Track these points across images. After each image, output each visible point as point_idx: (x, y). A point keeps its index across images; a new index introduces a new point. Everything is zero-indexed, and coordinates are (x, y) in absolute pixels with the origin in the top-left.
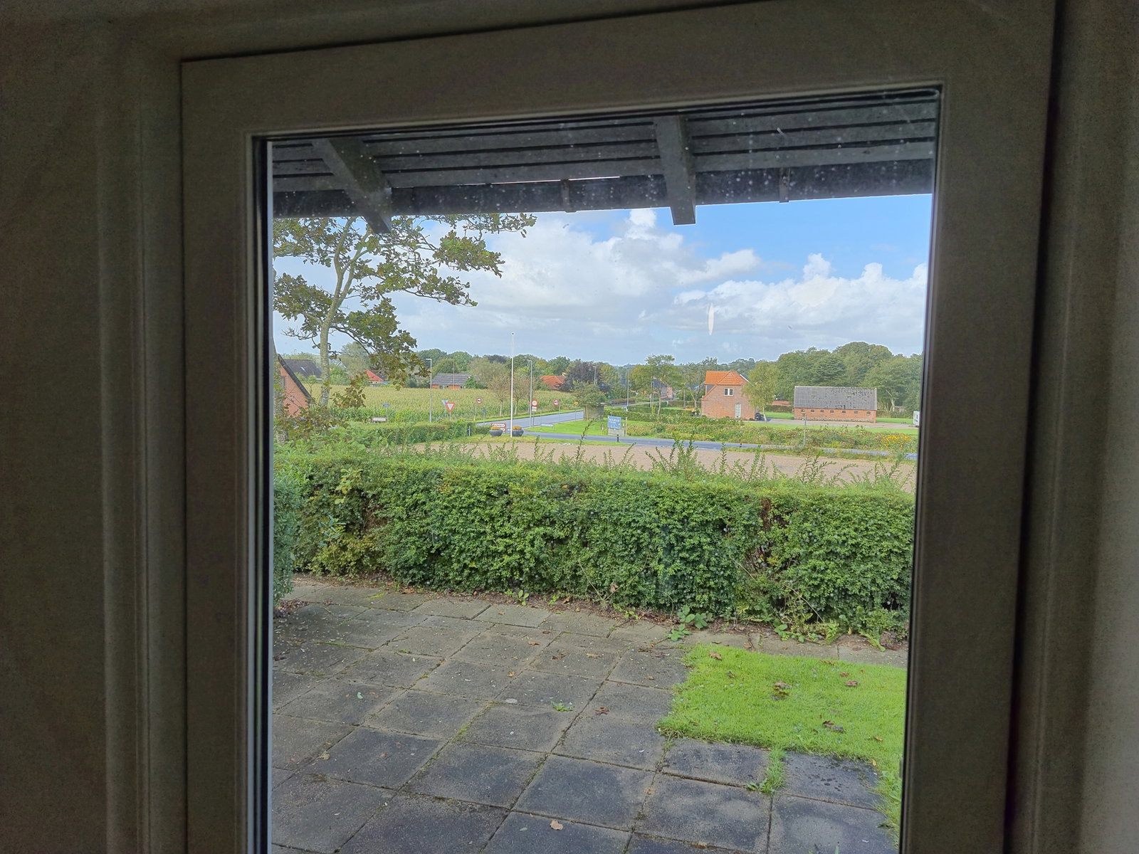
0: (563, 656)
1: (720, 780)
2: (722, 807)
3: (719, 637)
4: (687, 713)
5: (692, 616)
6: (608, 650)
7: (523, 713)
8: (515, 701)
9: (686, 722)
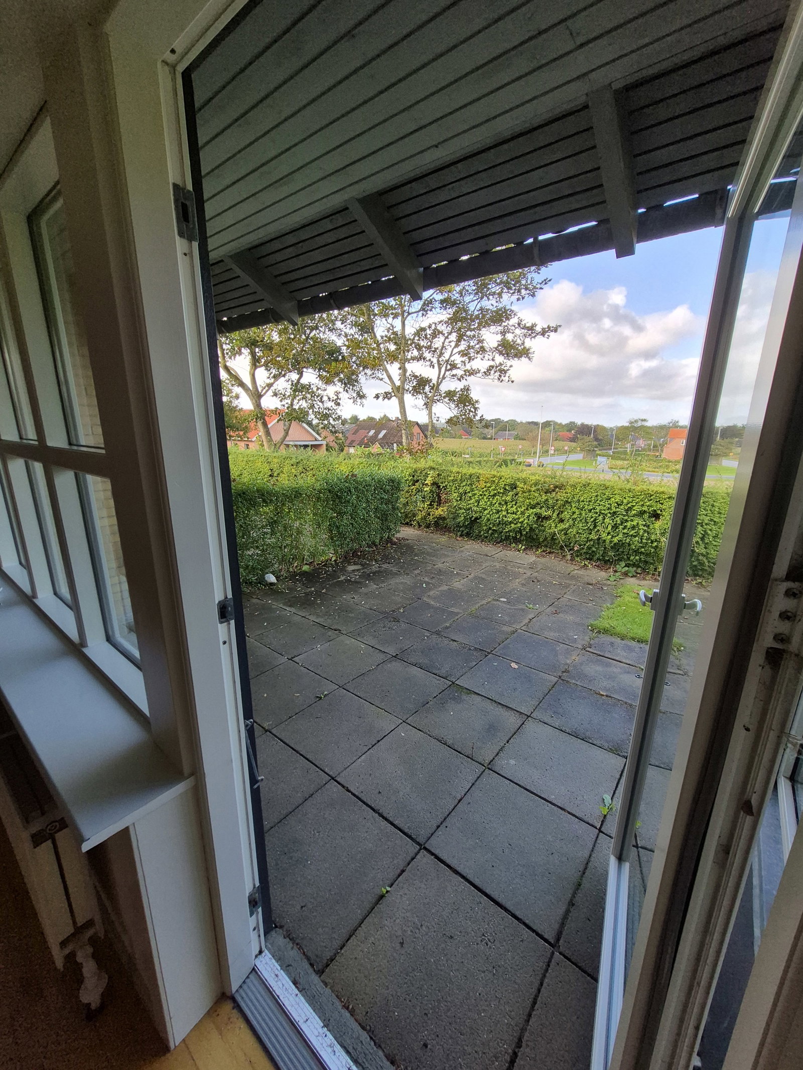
0: (538, 581)
1: (624, 661)
2: (621, 676)
3: (643, 582)
4: (610, 621)
5: (627, 569)
6: (567, 581)
7: (508, 607)
8: (505, 600)
9: (608, 626)
